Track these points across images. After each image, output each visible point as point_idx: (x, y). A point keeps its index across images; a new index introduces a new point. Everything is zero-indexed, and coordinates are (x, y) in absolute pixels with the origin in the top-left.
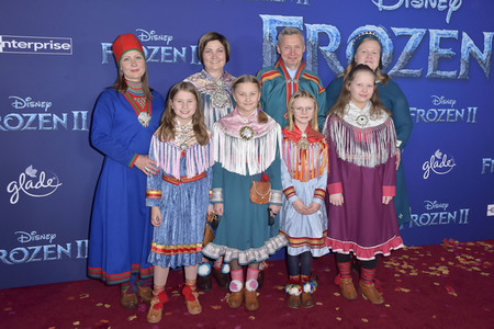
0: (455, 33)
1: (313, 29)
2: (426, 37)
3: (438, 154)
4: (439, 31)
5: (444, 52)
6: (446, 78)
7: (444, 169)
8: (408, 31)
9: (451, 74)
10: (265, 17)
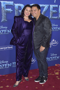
0: (57, 6)
1: (17, 5)
2: (49, 7)
3: (53, 40)
4: (53, 5)
5: (54, 11)
6: (55, 19)
7: (55, 44)
8: (44, 5)
9: (56, 17)
10: (2, 2)
